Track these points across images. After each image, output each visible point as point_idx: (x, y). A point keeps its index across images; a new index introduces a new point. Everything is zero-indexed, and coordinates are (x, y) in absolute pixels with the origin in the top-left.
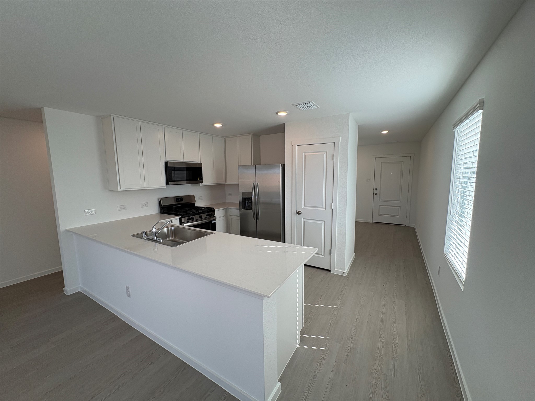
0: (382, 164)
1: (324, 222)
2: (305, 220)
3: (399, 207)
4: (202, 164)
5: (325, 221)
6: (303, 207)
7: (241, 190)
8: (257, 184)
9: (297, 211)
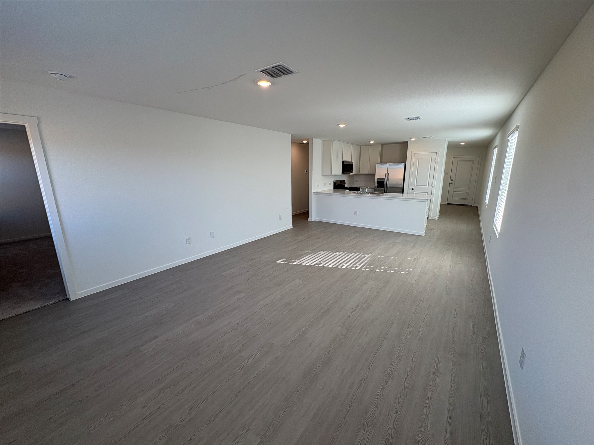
0: (458, 162)
1: (427, 193)
2: (416, 193)
3: (468, 192)
4: (353, 162)
6: (415, 186)
7: (377, 177)
8: (388, 173)
9: (412, 188)
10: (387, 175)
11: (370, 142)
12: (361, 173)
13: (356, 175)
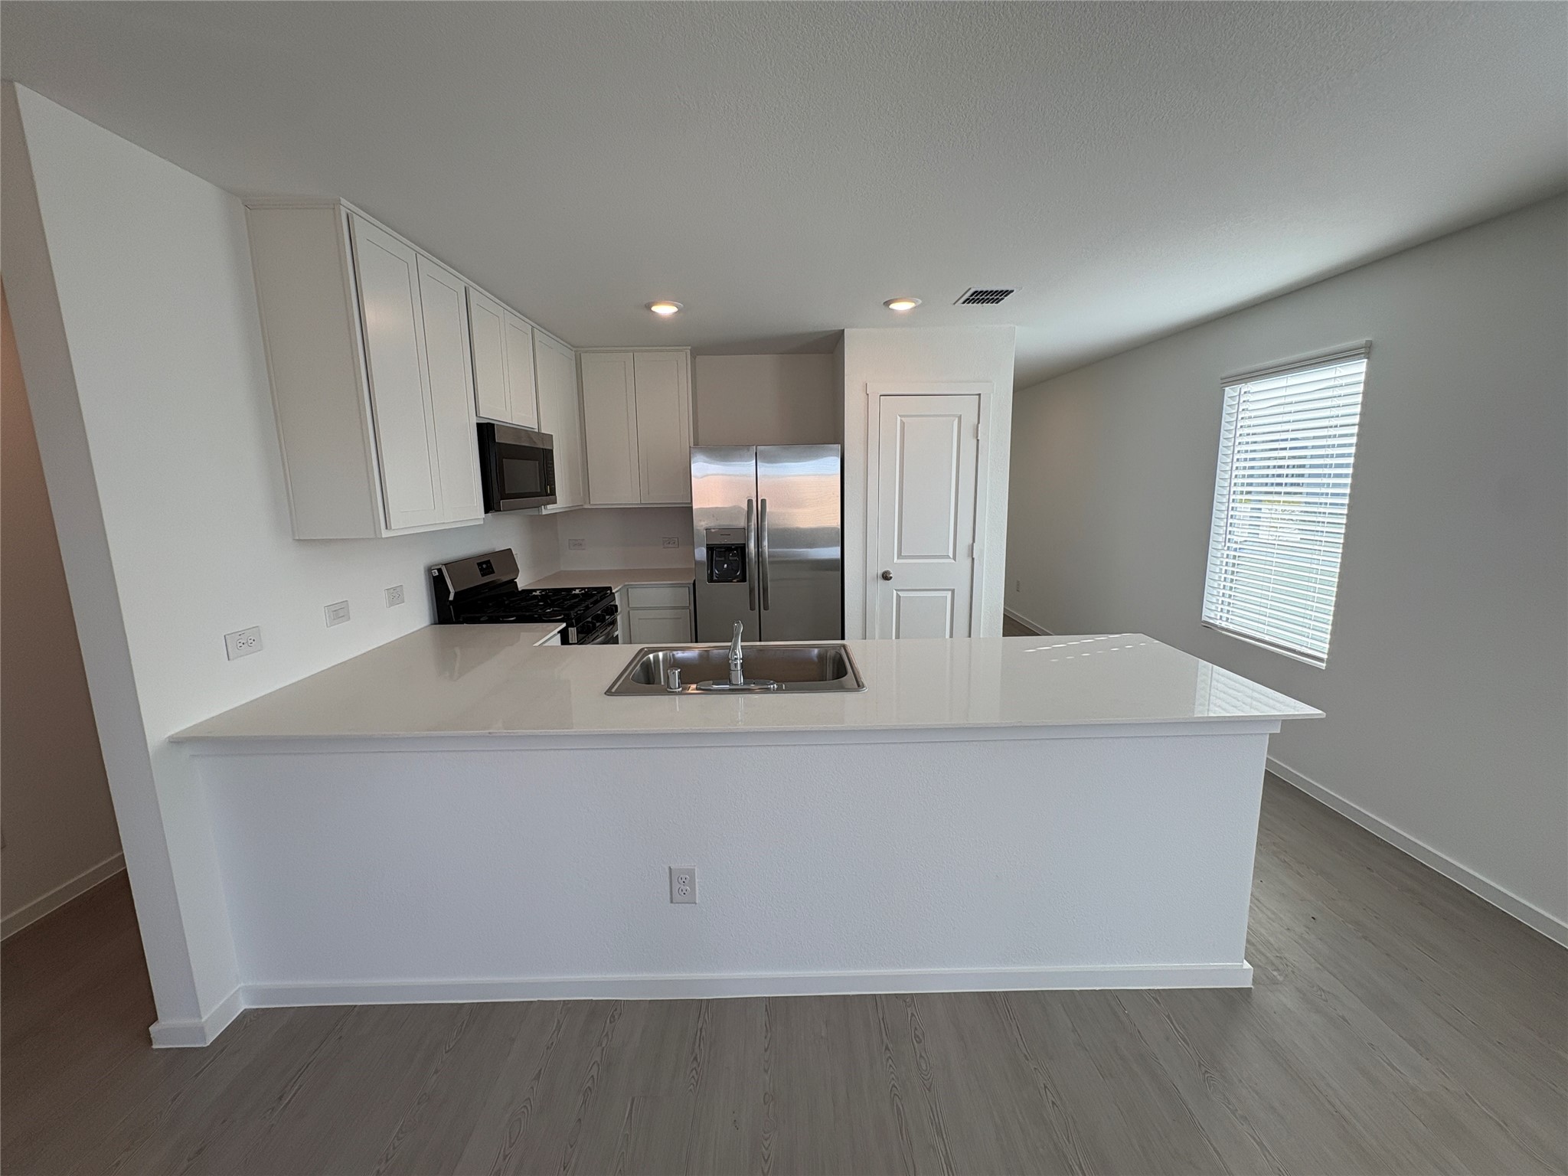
1: (950, 593)
2: (901, 594)
4: (550, 436)
5: (953, 591)
6: (896, 559)
7: (700, 524)
8: (764, 501)
9: (880, 572)
10: (757, 509)
11: (654, 309)
12: (598, 499)
13: (572, 513)
